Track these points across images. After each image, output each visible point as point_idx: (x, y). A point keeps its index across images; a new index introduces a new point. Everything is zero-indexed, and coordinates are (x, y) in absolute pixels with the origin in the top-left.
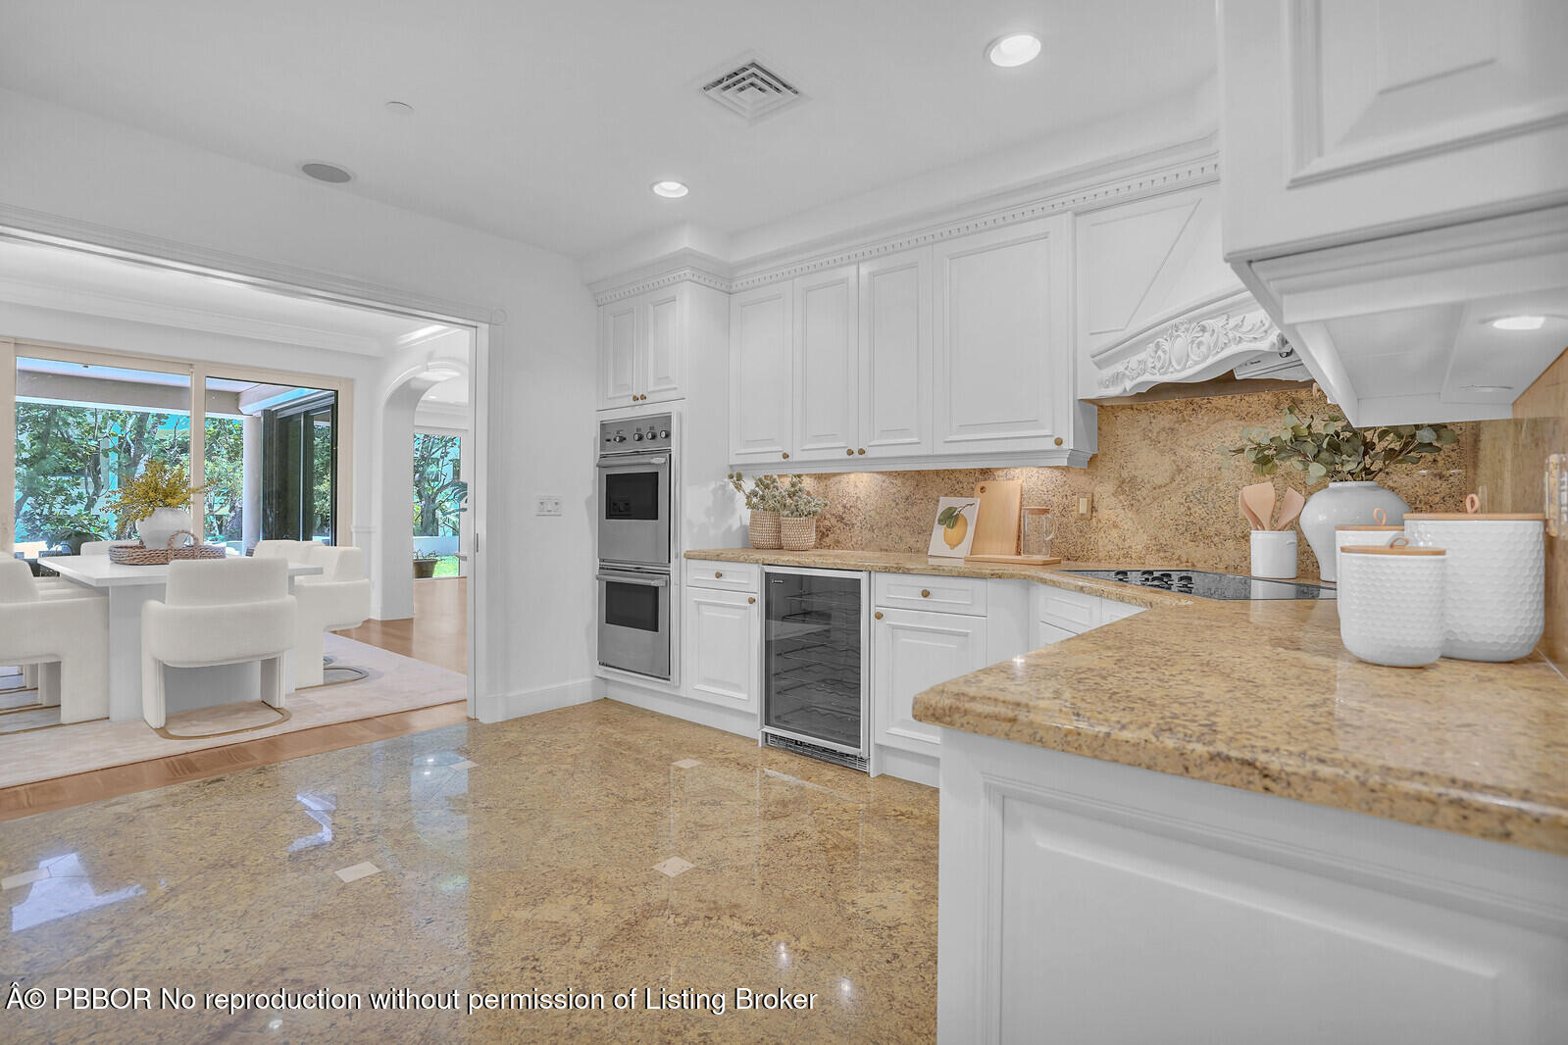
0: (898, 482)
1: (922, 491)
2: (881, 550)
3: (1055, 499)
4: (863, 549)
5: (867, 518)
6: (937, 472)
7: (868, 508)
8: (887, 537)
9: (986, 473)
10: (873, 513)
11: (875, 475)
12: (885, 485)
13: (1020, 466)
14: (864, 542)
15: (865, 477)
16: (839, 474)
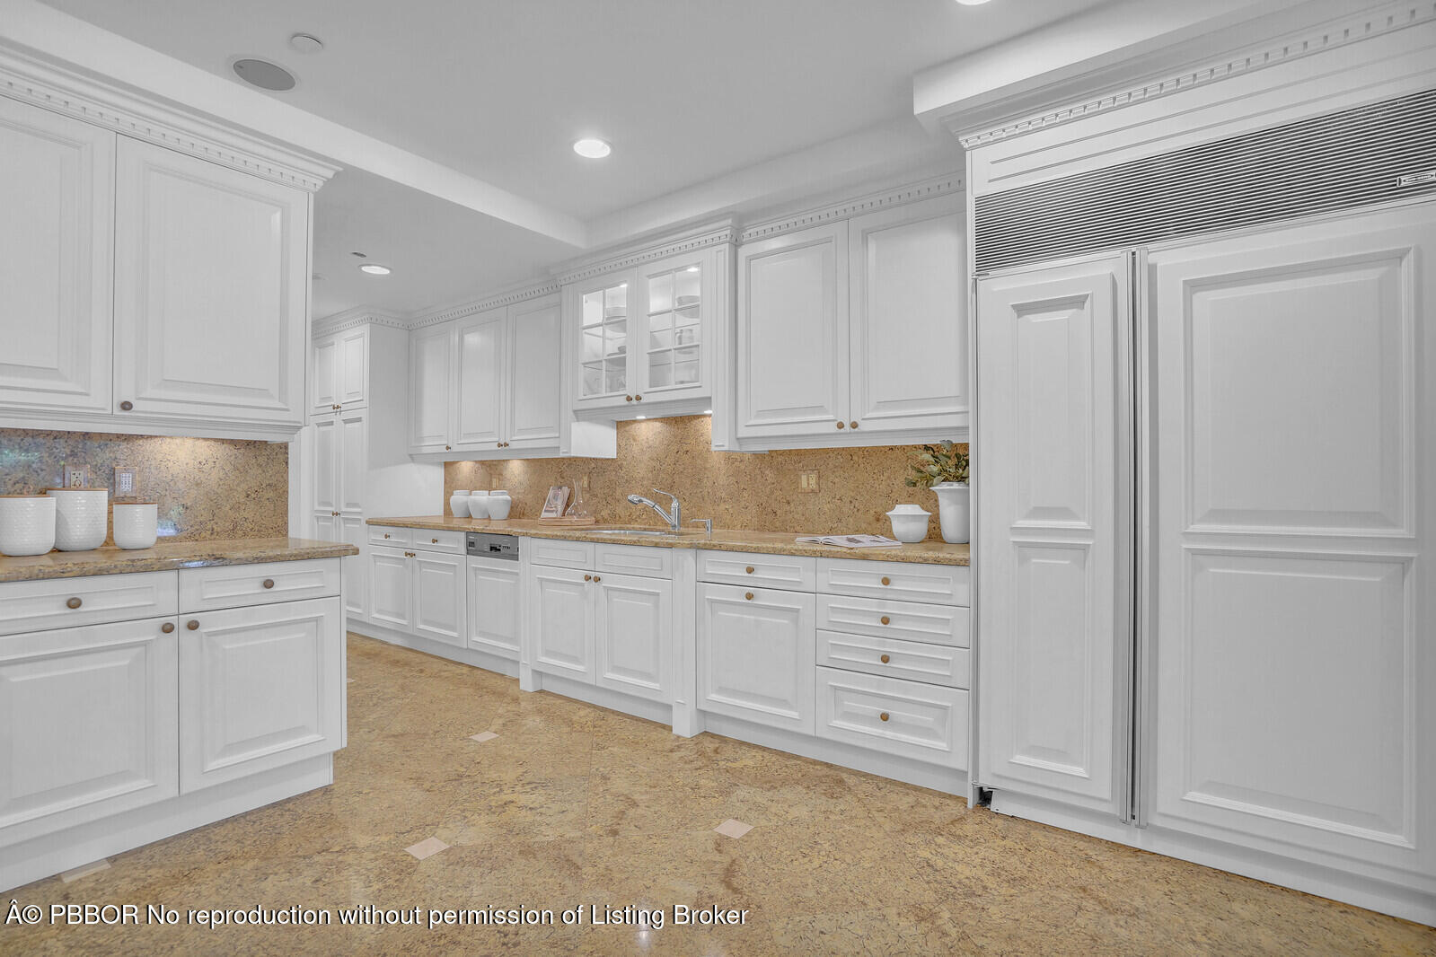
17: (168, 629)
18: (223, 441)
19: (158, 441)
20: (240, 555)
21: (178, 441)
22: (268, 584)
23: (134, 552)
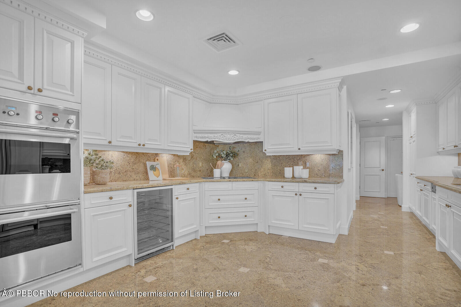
0: (130, 156)
1: (138, 159)
2: (123, 181)
3: (172, 163)
4: (116, 181)
5: (117, 169)
6: (143, 153)
7: (118, 165)
8: (126, 176)
9: (157, 155)
10: (119, 167)
11: (121, 153)
12: (124, 157)
13: (165, 154)
14: (116, 178)
15: (116, 153)
16: (104, 151)
17: (296, 194)
18: (327, 154)
19: (314, 155)
20: (310, 181)
21: (318, 155)
22: (315, 188)
23: (288, 179)
